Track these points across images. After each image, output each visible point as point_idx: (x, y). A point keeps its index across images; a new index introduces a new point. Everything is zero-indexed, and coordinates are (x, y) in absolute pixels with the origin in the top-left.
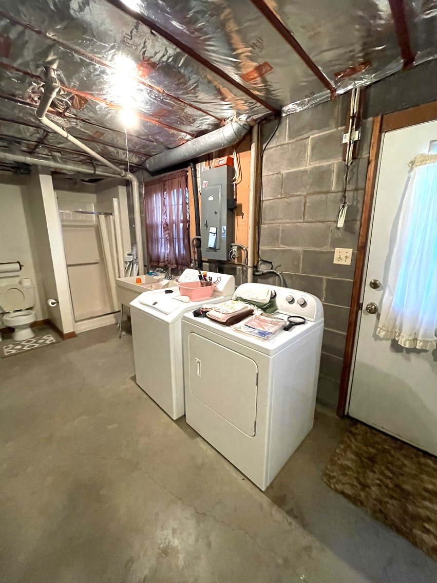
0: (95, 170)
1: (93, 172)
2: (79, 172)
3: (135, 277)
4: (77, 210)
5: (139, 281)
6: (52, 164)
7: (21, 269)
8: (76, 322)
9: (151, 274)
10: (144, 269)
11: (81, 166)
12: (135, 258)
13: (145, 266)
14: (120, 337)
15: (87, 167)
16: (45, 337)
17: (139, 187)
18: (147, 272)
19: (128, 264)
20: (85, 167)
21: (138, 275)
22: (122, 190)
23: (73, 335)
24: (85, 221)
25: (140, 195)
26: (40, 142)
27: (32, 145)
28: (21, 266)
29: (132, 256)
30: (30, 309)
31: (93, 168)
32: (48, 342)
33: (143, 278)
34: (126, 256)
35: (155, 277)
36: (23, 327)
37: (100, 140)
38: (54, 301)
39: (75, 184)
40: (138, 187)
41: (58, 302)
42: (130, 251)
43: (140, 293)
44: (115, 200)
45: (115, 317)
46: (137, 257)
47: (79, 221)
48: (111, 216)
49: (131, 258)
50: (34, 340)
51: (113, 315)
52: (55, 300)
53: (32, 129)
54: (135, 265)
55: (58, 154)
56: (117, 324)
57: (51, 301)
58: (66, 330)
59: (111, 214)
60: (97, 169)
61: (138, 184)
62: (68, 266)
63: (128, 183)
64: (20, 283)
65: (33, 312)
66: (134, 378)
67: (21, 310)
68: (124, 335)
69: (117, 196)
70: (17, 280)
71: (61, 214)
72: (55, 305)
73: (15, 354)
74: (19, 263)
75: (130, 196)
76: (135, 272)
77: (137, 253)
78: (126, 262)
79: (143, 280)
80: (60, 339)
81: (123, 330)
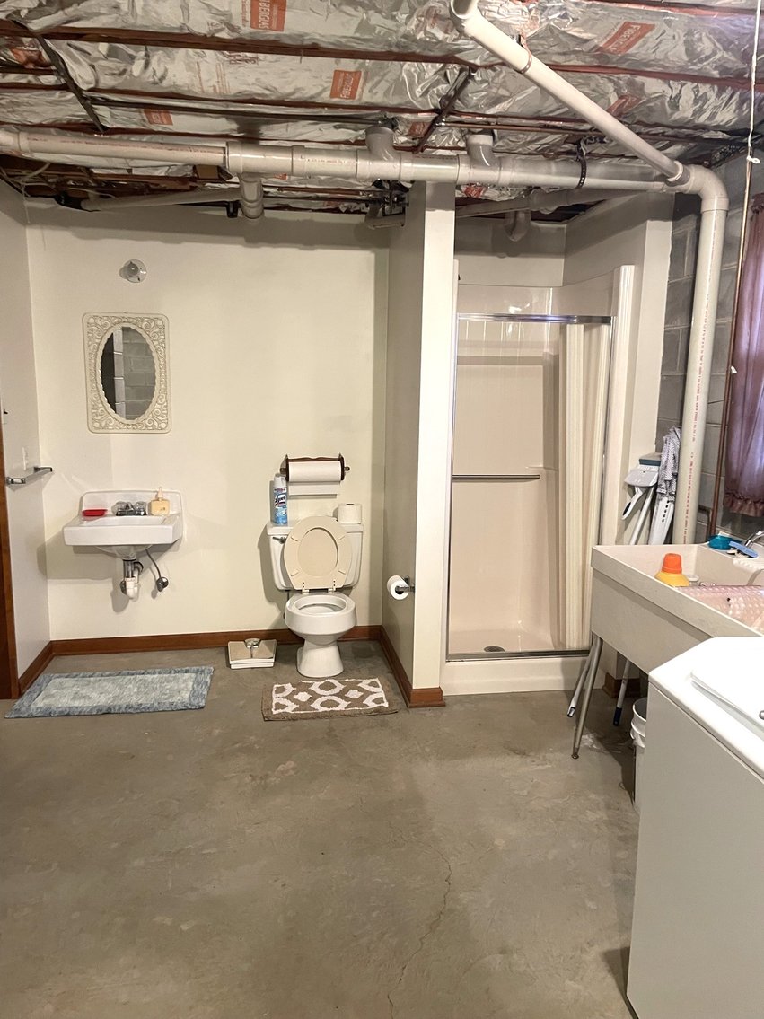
0: (583, 175)
1: (575, 180)
2: (531, 189)
3: (658, 550)
4: (504, 312)
5: (672, 565)
6: (463, 172)
7: (342, 479)
8: (449, 658)
9: (725, 545)
10: (698, 520)
11: (544, 167)
12: (669, 477)
13: (701, 509)
14: (575, 755)
15: (562, 166)
16: (364, 684)
17: (729, 215)
18: (706, 535)
19: (639, 493)
20: (554, 167)
21: (669, 539)
22: (658, 236)
23: (434, 698)
24: (521, 345)
25: (728, 244)
26: (445, 109)
27: (422, 122)
28: (344, 469)
29: (655, 468)
30: (345, 590)
31: (578, 168)
32: (370, 703)
33: (691, 554)
34: (634, 463)
35: (741, 561)
36: (321, 641)
37: (624, 59)
38: (403, 584)
39: (512, 230)
40: (722, 215)
41: (412, 589)
42: (649, 450)
43: (703, 636)
44: (627, 273)
45: (564, 668)
46: (675, 476)
47: (506, 345)
48: (605, 328)
49: (650, 476)
50: (339, 687)
51: (558, 660)
52: (406, 580)
53: (430, 69)
54: (662, 504)
55: (484, 140)
56: (569, 694)
57: (397, 582)
58: (422, 679)
59: (606, 320)
60: (590, 169)
61: (724, 203)
62: (455, 479)
63: (686, 207)
64: (336, 515)
65: (350, 602)
66: (619, 963)
67: (326, 590)
68: (591, 749)
69: (636, 259)
70: (329, 505)
71: (461, 325)
72: (404, 595)
73: (293, 718)
74: (341, 459)
75: (685, 253)
76: (660, 529)
77: (677, 460)
78: (631, 489)
79: (689, 566)
80: (400, 699)
81: (590, 726)
